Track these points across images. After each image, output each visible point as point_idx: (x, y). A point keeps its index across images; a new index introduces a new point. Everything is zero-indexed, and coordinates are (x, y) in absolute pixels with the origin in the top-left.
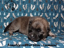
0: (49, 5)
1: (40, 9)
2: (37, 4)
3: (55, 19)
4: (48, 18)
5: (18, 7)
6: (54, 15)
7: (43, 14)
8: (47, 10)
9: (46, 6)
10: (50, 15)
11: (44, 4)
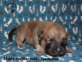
0: (63, 5)
1: (53, 12)
2: (49, 5)
3: (74, 23)
4: (64, 24)
5: (23, 10)
6: (71, 18)
7: (56, 17)
8: (61, 12)
9: (60, 6)
10: (66, 18)
11: (57, 5)
